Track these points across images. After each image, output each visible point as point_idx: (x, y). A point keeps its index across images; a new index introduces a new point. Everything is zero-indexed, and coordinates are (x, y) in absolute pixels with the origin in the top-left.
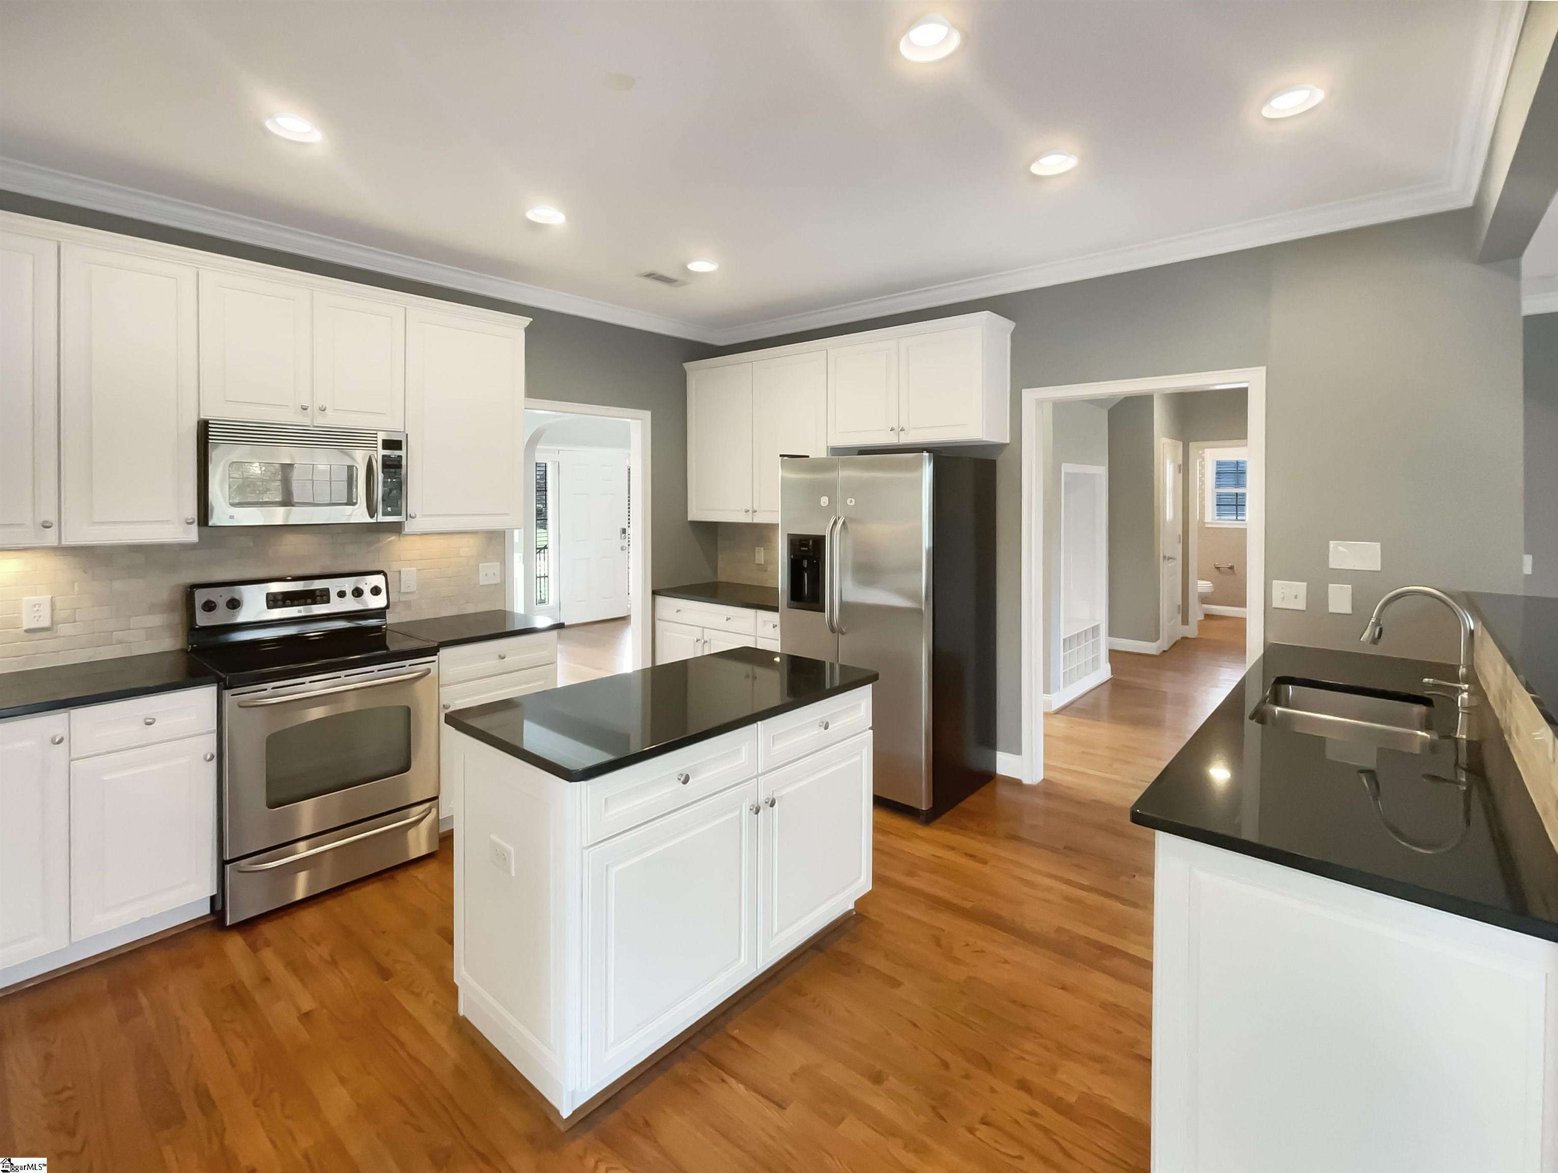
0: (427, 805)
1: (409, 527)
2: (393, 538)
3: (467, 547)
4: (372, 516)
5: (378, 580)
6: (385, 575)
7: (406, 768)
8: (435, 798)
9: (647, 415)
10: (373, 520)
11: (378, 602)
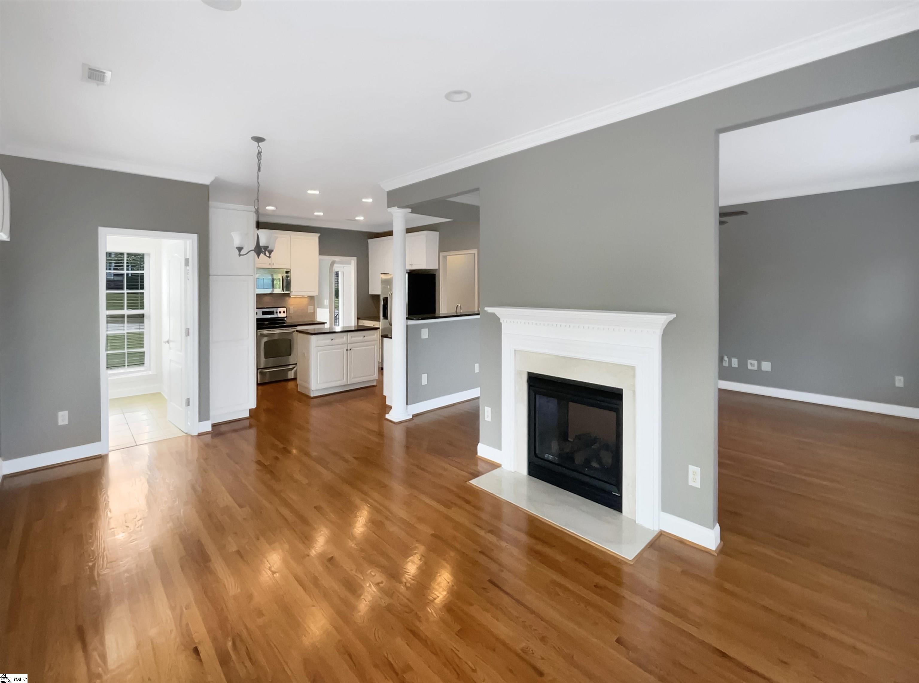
0: (294, 365)
1: (292, 295)
2: (287, 298)
3: (305, 301)
4: (283, 291)
5: (285, 309)
6: (286, 308)
7: (290, 355)
8: (296, 364)
9: (355, 258)
10: (283, 293)
11: (285, 315)
